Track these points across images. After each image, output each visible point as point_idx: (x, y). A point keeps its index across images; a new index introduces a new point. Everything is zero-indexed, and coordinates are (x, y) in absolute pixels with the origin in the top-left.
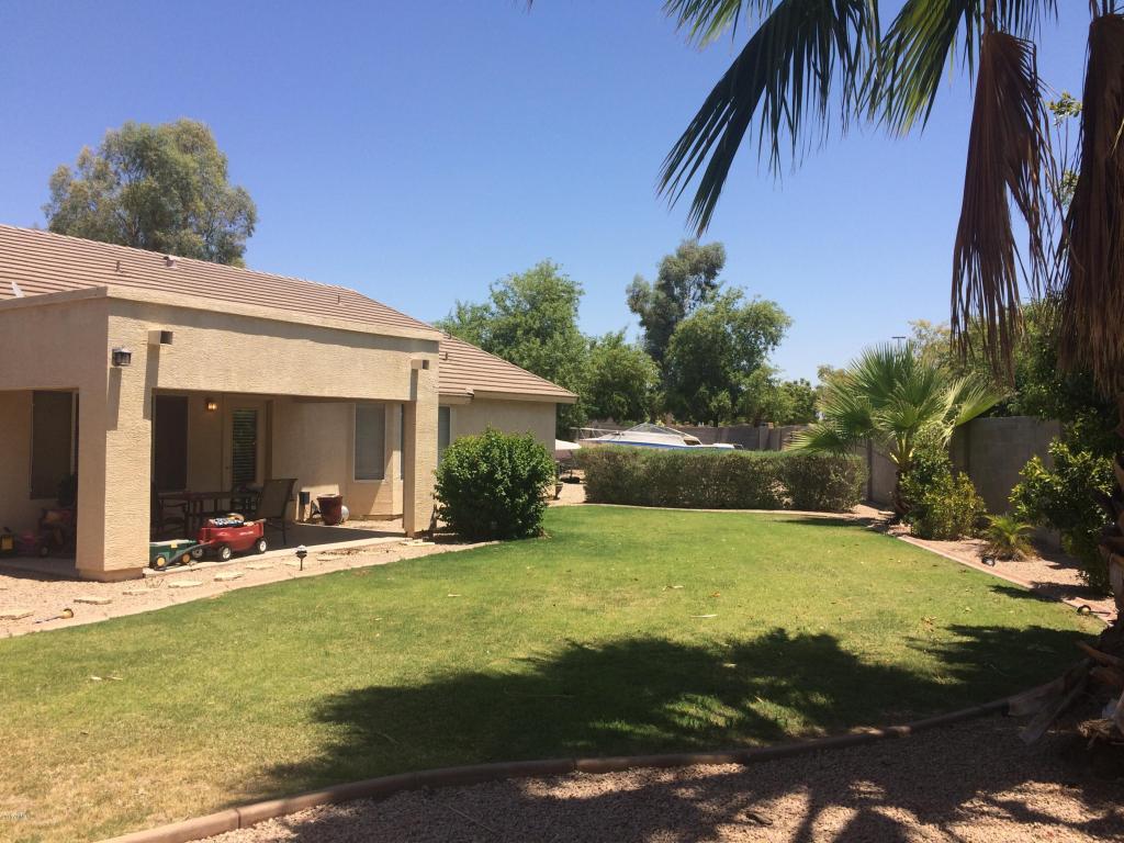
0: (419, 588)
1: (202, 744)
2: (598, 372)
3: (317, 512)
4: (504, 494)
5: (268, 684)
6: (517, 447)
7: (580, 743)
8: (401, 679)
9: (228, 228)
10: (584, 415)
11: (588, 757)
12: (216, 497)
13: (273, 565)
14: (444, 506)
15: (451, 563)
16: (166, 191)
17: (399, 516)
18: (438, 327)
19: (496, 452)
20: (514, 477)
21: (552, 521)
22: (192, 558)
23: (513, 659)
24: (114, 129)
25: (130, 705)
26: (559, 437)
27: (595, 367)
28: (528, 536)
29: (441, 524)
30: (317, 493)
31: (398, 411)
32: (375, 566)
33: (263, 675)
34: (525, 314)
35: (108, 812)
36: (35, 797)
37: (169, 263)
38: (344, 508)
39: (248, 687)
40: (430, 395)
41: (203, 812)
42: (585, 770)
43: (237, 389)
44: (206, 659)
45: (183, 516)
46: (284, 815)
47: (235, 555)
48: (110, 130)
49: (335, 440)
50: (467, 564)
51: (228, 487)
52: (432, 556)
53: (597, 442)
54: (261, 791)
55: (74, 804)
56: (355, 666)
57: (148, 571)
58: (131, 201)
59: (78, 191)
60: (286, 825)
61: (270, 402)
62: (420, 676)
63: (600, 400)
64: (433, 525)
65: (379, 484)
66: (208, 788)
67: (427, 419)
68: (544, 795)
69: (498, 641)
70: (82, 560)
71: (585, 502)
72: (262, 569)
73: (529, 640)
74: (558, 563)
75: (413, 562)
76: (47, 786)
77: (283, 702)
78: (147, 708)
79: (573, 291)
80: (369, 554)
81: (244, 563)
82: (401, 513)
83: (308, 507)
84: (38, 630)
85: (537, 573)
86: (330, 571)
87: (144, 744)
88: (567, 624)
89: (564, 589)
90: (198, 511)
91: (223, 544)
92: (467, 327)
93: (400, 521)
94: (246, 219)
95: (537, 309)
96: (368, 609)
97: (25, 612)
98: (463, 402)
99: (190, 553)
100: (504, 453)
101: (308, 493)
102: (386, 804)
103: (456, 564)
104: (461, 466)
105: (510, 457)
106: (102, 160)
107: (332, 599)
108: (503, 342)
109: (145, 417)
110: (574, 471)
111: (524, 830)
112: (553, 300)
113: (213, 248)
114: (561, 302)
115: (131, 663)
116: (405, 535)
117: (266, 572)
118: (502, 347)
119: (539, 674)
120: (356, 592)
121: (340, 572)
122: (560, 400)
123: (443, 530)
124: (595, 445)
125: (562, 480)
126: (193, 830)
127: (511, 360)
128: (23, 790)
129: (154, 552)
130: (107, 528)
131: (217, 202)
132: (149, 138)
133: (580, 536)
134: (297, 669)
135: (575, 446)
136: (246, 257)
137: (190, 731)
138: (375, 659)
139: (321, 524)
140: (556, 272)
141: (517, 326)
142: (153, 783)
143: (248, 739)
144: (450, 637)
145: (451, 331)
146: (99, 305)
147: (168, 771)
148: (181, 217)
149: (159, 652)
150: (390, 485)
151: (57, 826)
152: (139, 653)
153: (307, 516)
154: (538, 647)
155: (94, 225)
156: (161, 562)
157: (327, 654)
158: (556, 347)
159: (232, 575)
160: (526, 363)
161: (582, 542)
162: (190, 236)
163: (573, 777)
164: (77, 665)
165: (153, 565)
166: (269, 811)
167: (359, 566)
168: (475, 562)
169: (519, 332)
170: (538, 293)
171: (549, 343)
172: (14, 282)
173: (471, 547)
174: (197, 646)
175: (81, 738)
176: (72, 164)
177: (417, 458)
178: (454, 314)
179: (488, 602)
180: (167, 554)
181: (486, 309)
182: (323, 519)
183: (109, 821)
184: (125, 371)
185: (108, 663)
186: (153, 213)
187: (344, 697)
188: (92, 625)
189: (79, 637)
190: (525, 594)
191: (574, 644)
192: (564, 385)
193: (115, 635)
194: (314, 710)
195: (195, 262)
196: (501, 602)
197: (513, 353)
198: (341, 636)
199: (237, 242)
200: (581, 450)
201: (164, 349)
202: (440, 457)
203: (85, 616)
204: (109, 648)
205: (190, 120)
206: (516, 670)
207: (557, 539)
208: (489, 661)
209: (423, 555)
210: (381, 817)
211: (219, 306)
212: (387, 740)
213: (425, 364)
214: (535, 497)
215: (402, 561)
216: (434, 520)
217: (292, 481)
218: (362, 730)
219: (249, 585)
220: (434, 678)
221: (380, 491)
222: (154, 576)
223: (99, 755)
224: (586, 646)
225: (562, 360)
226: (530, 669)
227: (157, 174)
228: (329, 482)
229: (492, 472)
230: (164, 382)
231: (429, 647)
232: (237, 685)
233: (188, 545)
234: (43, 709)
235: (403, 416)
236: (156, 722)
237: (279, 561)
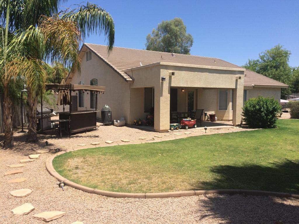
0: (238, 140)
1: (185, 173)
2: (295, 78)
3: (209, 118)
4: (264, 115)
5: (199, 161)
6: (268, 102)
7: (292, 190)
8: (235, 164)
9: (186, 45)
10: (290, 92)
11: (295, 194)
12: (184, 113)
13: (198, 131)
14: (245, 118)
15: (247, 134)
16: (172, 37)
17: (231, 120)
18: (243, 67)
19: (262, 103)
20: (267, 110)
21: (279, 123)
22: (179, 128)
23: (268, 163)
24: (159, 23)
25: (168, 162)
26: (281, 99)
27: (294, 77)
28: (271, 127)
29: (244, 123)
30: (209, 113)
31: (231, 91)
32: (225, 133)
33: (198, 159)
34: (270, 61)
35: (165, 186)
36: (149, 180)
37: (173, 55)
38: (216, 117)
39: (195, 161)
40: (241, 87)
41: (186, 190)
42: (294, 197)
43: (189, 86)
44: (184, 153)
45: (177, 118)
46: (206, 194)
47: (189, 128)
48: (159, 24)
49: (214, 99)
50: (253, 134)
51: (187, 111)
52: (241, 131)
53: (295, 100)
54: (200, 187)
55: (158, 183)
56: (222, 159)
57: (169, 131)
58: (164, 41)
59: (152, 39)
60: (206, 197)
61: (197, 89)
62: (240, 164)
63: (296, 87)
64: (242, 123)
65: (226, 111)
66: (187, 184)
67: (240, 94)
68: (281, 202)
69: (263, 157)
70: (155, 127)
71: (290, 118)
72: (196, 132)
73: (273, 158)
74: (282, 136)
75: (236, 133)
76: (152, 178)
77: (203, 166)
78: (172, 163)
79: (287, 53)
80: (223, 130)
81: (191, 130)
82: (232, 119)
83: (206, 117)
84: (147, 142)
85: (275, 139)
86: (213, 134)
87: (172, 171)
88: (286, 154)
89: (284, 144)
90: (180, 117)
91: (186, 125)
92: (252, 67)
93: (232, 121)
94: (191, 42)
95: (275, 60)
96: (224, 144)
97: (144, 138)
98: (251, 88)
99: (179, 127)
100: (264, 103)
101: (207, 113)
102: (233, 197)
103: (248, 134)
104: (250, 107)
105: (266, 104)
106: (157, 31)
107: (214, 141)
108: (263, 70)
109: (168, 93)
110: (286, 109)
111: (275, 211)
112: (280, 57)
113: (182, 50)
114: (283, 57)
115: (167, 152)
116: (233, 125)
117: (197, 133)
118: (263, 72)
119: (277, 168)
120: (220, 140)
121: (216, 134)
122: (282, 87)
123: (244, 124)
124: (294, 101)
125: (282, 111)
126: (184, 194)
127: (266, 75)
128: (147, 178)
129: (171, 126)
130: (160, 120)
131: (184, 39)
132: (168, 24)
133: (289, 129)
134: (206, 158)
135: (287, 101)
136: (190, 52)
137: (182, 170)
138: (227, 158)
139: (210, 121)
140: (281, 48)
141: (267, 66)
142: (174, 181)
143: (196, 174)
144: (248, 154)
145: (247, 68)
146: (159, 67)
147: (177, 179)
148: (175, 43)
149: (173, 150)
150: (229, 111)
151: (154, 187)
152: (169, 150)
153: (206, 119)
154: (276, 160)
155: (156, 48)
156: (172, 129)
157: (214, 155)
158: (281, 71)
159: (189, 133)
160: (270, 76)
161: (290, 130)
162: (178, 48)
163: (290, 199)
164: (156, 151)
165: (170, 129)
166: (202, 193)
167: (221, 133)
168: (255, 134)
169: (269, 67)
170: (275, 55)
171: (279, 70)
172: (140, 62)
173: (253, 130)
174: (182, 149)
175: (158, 168)
176: (151, 33)
177: (237, 104)
178: (248, 63)
179: (259, 146)
180: (173, 127)
181: (258, 61)
182: (210, 120)
183: (165, 188)
184: (164, 82)
185: (163, 151)
186: (169, 43)
187: (219, 167)
188: (158, 142)
189: (155, 145)
190: (271, 144)
191: (288, 160)
192: (284, 82)
193: (163, 145)
194: (211, 169)
195: (179, 54)
196: (263, 146)
197: (266, 73)
198: (217, 151)
199: (188, 48)
200: (289, 102)
201: (173, 77)
202: (244, 104)
203: (157, 140)
204: (162, 148)
205: (177, 18)
206: (269, 166)
207: (281, 129)
208: (261, 162)
209: (239, 131)
210: (232, 200)
211: (186, 65)
212: (232, 180)
213: (240, 78)
214: (274, 116)
215: (233, 132)
216: (242, 122)
217: (203, 110)
218: (225, 176)
219: (193, 136)
220: (244, 165)
221: (226, 113)
222: (171, 132)
223: (162, 173)
224: (293, 161)
225: (283, 75)
226: (274, 167)
227: (170, 33)
228: (212, 110)
229: (260, 109)
230: (173, 85)
231: (242, 157)
232: (192, 160)
233: (178, 125)
234: (150, 160)
235: (233, 93)
236: (174, 167)
237: (200, 130)
